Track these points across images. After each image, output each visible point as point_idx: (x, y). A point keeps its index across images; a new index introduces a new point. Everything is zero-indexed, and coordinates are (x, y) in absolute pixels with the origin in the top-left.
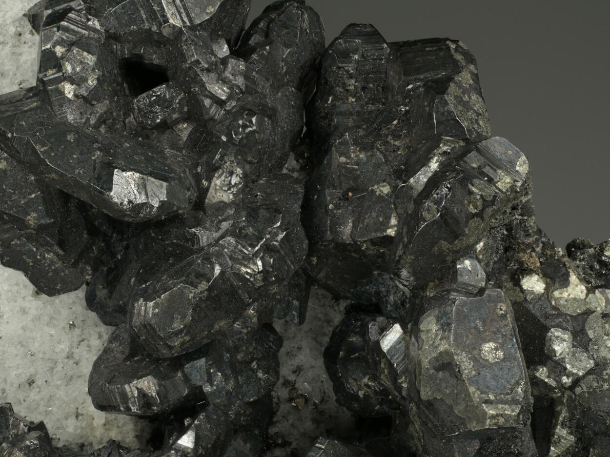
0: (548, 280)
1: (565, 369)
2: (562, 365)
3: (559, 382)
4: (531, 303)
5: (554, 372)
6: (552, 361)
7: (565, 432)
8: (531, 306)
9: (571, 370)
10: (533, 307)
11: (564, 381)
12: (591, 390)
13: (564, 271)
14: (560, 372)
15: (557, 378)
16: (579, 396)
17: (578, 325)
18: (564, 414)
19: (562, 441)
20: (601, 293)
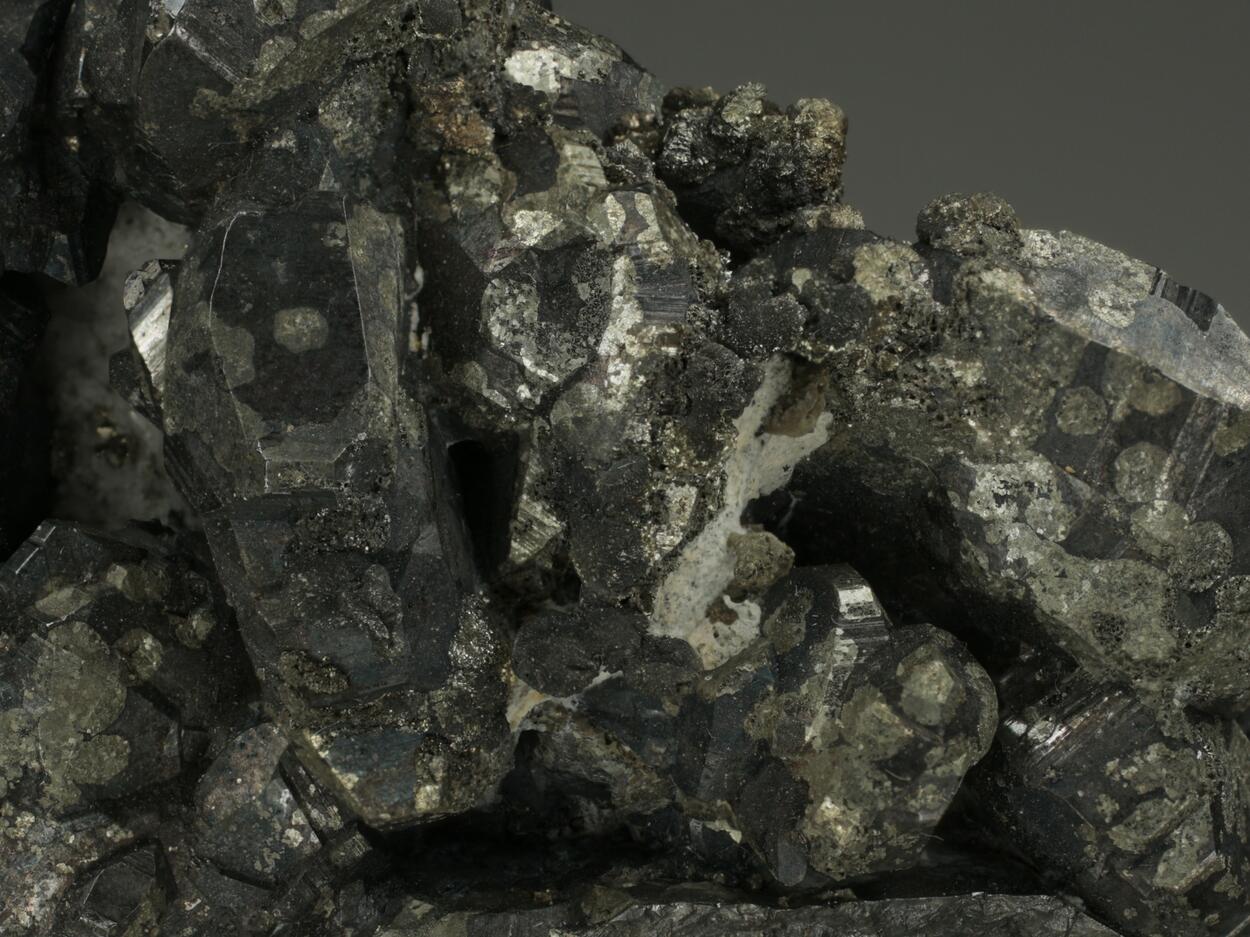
0: (510, 174)
1: (522, 368)
2: (513, 361)
3: (512, 397)
4: (462, 225)
5: (500, 376)
6: (493, 351)
7: (539, 508)
8: (462, 231)
9: (533, 370)
10: (466, 233)
11: (523, 395)
12: (581, 415)
13: (549, 154)
14: (513, 376)
15: (507, 390)
16: (556, 427)
17: (555, 271)
18: (534, 469)
19: (535, 528)
20: (618, 200)
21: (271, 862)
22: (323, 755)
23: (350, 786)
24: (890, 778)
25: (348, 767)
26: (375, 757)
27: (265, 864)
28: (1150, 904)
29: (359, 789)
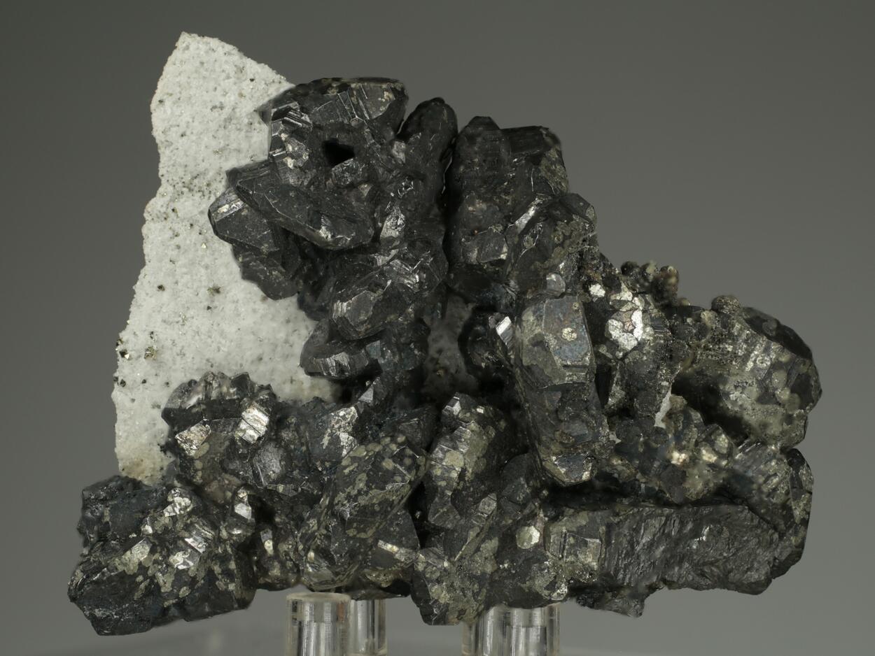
0: (607, 288)
1: (619, 346)
2: (616, 344)
3: (614, 355)
4: (595, 304)
5: (611, 348)
6: (610, 341)
7: (618, 388)
9: (622, 346)
10: (597, 306)
11: (618, 354)
12: (635, 360)
13: (618, 283)
14: (615, 348)
15: (613, 353)
16: (627, 364)
19: (616, 394)
21: (522, 497)
22: (556, 463)
23: (563, 472)
24: (712, 469)
25: (563, 467)
26: (571, 463)
27: (520, 498)
28: (771, 508)
29: (566, 473)
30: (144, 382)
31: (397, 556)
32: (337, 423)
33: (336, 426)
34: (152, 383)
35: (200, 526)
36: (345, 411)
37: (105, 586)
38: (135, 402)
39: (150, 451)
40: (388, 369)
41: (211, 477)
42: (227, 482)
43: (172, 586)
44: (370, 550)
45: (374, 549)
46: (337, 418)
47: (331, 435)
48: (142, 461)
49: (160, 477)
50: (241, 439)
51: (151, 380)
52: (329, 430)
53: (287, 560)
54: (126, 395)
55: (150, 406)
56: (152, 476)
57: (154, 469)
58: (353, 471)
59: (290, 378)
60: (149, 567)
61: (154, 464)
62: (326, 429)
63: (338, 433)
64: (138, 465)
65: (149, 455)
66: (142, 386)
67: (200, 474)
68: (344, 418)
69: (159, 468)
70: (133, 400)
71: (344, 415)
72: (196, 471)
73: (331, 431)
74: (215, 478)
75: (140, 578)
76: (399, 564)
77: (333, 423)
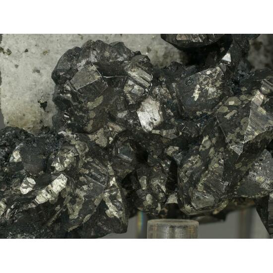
30: (26, 51)
31: (264, 186)
32: (205, 80)
33: (205, 83)
34: (34, 52)
35: (96, 164)
36: (211, 70)
37: (33, 214)
38: (19, 67)
39: (31, 107)
40: (238, 39)
41: (100, 125)
42: (111, 129)
43: (79, 214)
44: (240, 181)
45: (244, 180)
46: (204, 76)
47: (201, 89)
48: (24, 115)
49: (40, 128)
50: (130, 92)
51: (33, 50)
52: (198, 86)
53: (159, 192)
54: (11, 61)
55: (31, 70)
56: (34, 127)
57: (34, 122)
58: (234, 116)
59: (146, 48)
60: (65, 198)
61: (35, 117)
62: (196, 85)
63: (207, 88)
64: (21, 119)
65: (32, 110)
66: (24, 54)
67: (91, 122)
68: (211, 75)
69: (39, 121)
70: (17, 66)
71: (211, 74)
72: (89, 120)
73: (200, 86)
74: (102, 127)
75: (58, 207)
76: (262, 192)
77: (201, 80)
